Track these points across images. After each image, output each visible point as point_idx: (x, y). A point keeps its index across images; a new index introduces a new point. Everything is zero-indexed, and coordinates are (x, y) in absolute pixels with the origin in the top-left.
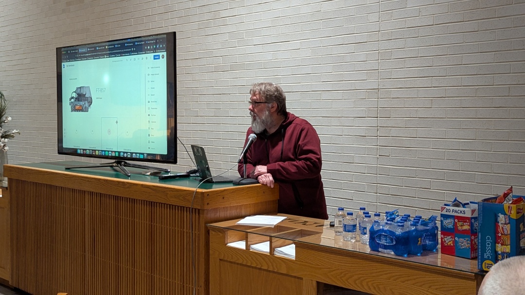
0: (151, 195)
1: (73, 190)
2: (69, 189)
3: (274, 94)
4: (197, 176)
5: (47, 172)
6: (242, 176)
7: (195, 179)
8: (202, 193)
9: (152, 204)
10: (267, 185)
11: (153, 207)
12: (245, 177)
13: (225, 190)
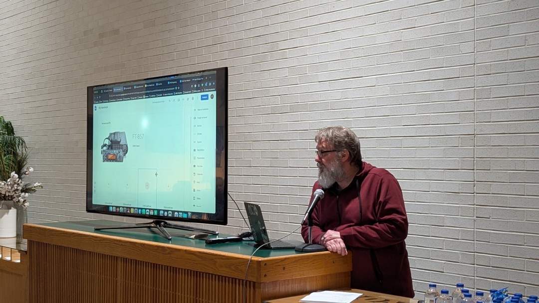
0: (197, 264)
1: (104, 256)
2: (99, 254)
3: (344, 140)
4: (252, 240)
5: (73, 233)
6: (306, 241)
7: (249, 244)
8: (259, 262)
9: (197, 274)
10: (337, 252)
11: (198, 278)
12: (310, 242)
13: (286, 259)
